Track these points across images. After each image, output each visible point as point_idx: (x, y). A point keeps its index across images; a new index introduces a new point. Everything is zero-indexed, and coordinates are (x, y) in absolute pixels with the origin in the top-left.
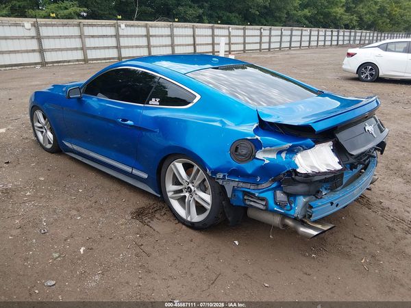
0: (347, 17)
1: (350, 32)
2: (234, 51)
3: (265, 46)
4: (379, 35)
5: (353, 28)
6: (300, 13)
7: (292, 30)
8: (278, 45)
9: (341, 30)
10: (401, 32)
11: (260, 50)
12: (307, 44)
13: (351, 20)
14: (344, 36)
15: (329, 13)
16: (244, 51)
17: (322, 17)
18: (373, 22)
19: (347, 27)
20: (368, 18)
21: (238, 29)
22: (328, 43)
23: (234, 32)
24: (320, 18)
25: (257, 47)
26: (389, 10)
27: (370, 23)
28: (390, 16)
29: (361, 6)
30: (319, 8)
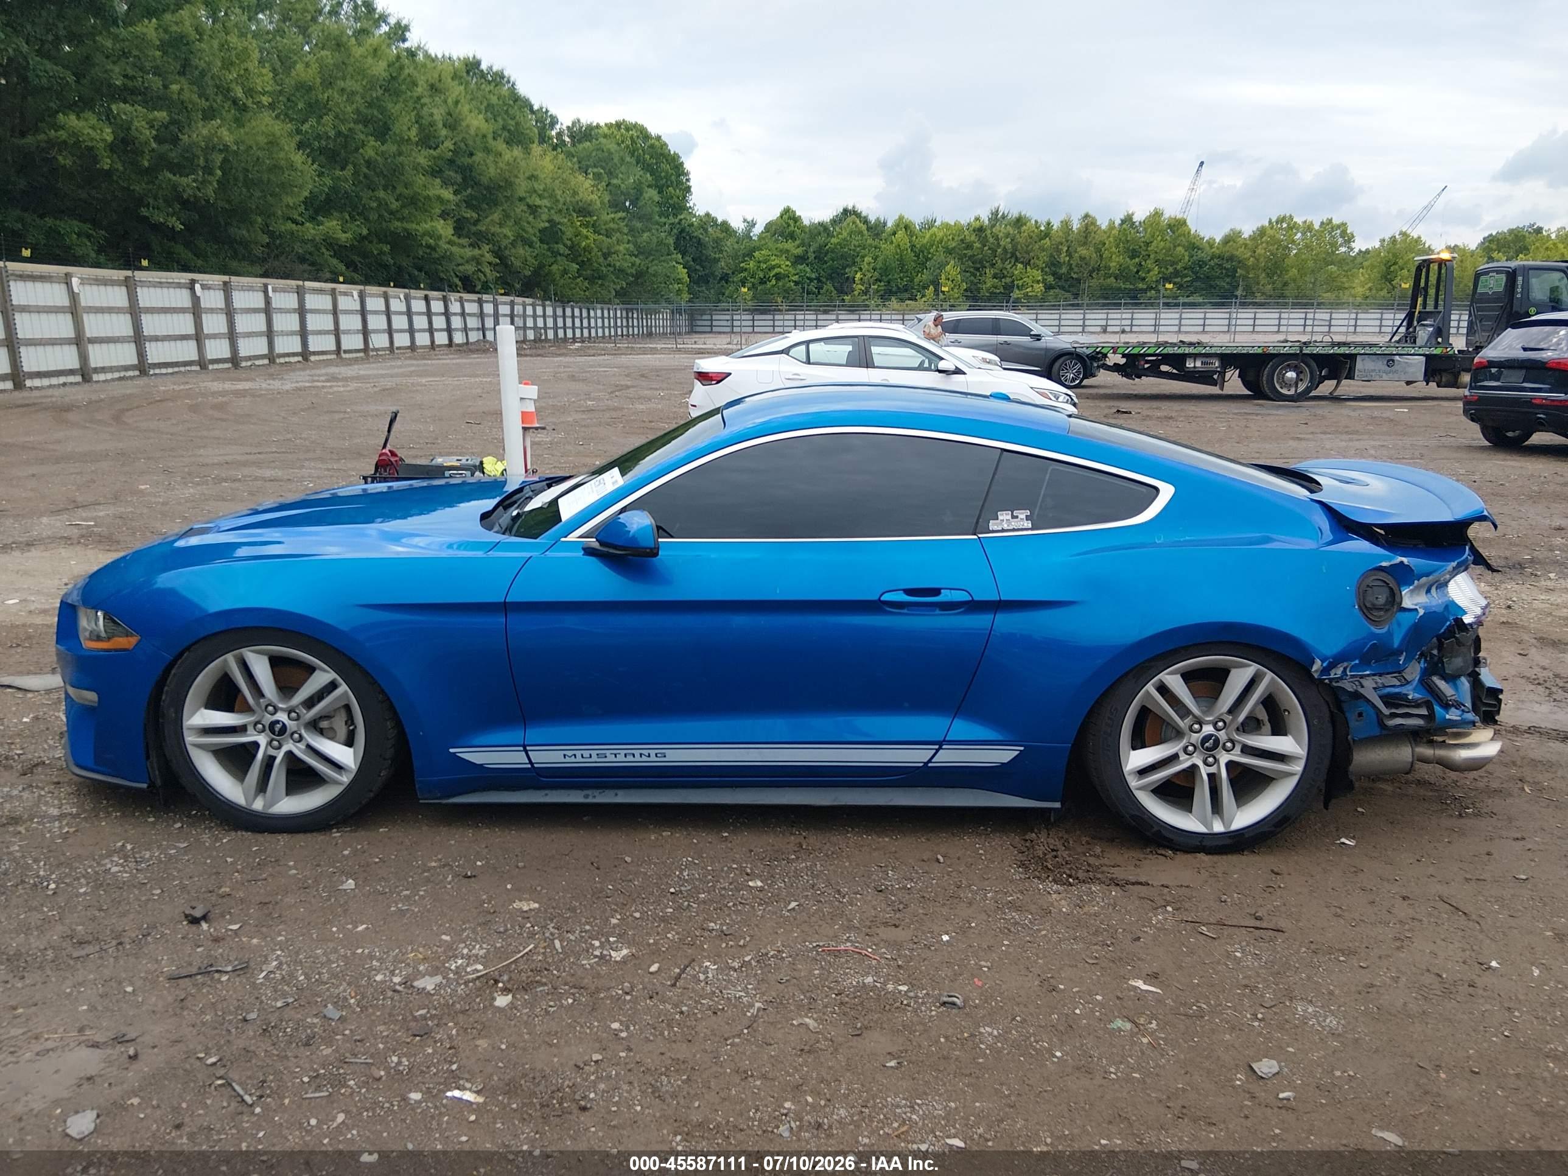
0: (463, 251)
1: (480, 302)
2: (103, 370)
3: (218, 349)
4: (559, 312)
5: (486, 289)
6: (310, 230)
7: (300, 293)
8: (260, 346)
9: (453, 296)
10: (610, 302)
11: (202, 363)
12: (329, 343)
13: (477, 261)
14: (463, 314)
15: (409, 235)
16: (142, 367)
17: (386, 248)
18: (536, 272)
19: (468, 285)
20: (522, 257)
21: (105, 282)
22: (423, 339)
23: (89, 296)
24: (381, 253)
25: (188, 351)
26: (569, 233)
27: (528, 273)
28: (575, 253)
29: (496, 216)
30: (374, 216)
